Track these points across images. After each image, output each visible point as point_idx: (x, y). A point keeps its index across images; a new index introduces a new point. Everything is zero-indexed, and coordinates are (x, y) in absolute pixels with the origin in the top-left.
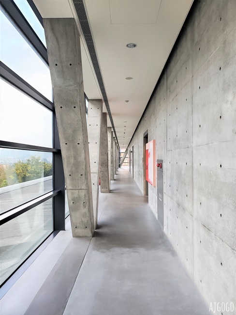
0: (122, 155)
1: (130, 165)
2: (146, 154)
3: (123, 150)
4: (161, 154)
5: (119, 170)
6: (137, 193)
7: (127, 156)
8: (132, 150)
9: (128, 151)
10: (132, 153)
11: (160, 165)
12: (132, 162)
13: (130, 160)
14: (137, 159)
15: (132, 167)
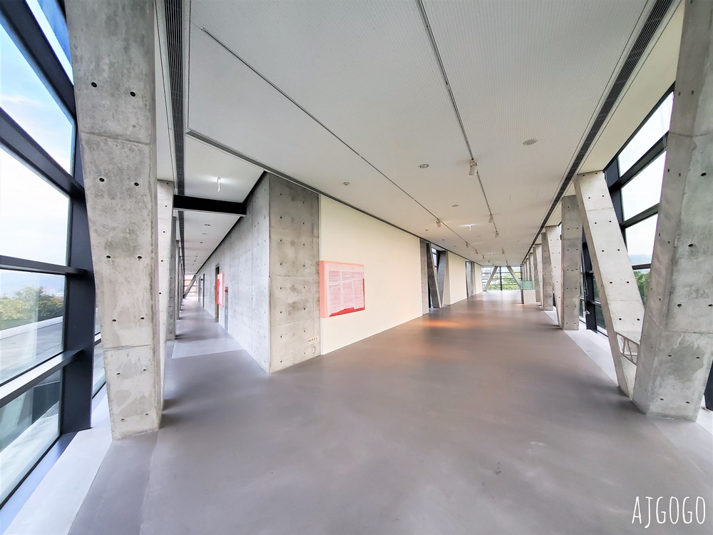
0: (187, 283)
1: (199, 296)
2: (217, 282)
3: (189, 277)
4: (227, 283)
5: (184, 300)
6: (208, 317)
7: (195, 284)
8: (202, 278)
9: (197, 278)
10: (202, 281)
11: (226, 291)
12: (201, 291)
13: (200, 289)
14: (208, 287)
15: (202, 297)
